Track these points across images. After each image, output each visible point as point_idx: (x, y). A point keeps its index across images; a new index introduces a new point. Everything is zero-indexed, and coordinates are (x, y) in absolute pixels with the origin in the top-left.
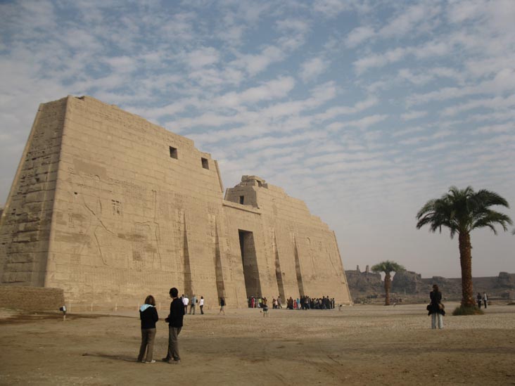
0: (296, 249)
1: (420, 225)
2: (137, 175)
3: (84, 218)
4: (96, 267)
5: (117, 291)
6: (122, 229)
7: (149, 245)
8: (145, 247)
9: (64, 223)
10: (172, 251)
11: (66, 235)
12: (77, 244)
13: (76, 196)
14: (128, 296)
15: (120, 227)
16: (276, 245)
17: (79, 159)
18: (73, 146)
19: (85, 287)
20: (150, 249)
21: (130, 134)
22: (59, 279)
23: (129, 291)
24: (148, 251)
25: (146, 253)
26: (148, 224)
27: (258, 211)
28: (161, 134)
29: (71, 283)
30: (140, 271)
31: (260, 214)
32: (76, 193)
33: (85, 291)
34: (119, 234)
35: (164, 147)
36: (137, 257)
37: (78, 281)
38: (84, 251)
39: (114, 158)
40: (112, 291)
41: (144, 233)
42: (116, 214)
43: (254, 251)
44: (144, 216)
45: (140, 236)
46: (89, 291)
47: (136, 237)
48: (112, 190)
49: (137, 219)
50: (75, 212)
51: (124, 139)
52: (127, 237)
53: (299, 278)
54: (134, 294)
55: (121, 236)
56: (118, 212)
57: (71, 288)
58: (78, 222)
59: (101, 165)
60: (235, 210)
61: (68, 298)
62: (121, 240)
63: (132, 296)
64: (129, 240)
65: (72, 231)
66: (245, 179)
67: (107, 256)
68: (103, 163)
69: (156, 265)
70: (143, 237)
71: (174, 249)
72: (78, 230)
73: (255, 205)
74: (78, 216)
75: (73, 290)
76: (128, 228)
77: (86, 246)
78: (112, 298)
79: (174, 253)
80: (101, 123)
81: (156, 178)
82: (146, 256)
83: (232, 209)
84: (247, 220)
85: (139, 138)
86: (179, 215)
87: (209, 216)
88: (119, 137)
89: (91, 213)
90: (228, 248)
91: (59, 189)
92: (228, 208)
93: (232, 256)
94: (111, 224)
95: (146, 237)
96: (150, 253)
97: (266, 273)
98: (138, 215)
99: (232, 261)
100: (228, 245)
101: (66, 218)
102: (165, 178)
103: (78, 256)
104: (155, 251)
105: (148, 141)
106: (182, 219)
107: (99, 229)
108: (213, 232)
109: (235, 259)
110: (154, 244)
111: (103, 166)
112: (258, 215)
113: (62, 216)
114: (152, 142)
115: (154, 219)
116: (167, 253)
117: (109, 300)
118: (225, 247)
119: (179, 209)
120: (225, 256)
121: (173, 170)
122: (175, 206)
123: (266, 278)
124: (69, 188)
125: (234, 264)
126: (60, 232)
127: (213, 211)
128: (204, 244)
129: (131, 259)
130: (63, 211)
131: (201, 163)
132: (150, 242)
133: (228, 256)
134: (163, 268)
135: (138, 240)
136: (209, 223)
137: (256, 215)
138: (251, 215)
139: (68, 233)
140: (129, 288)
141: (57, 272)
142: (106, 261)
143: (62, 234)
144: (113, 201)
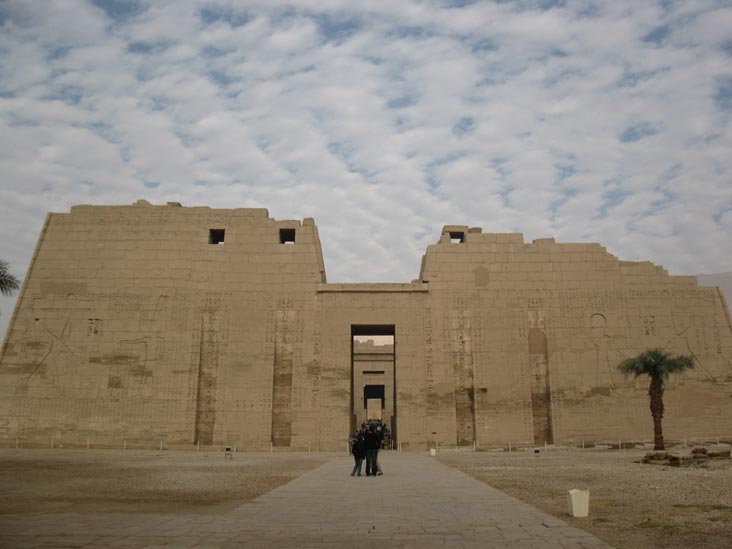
2: (137, 281)
3: (43, 346)
4: (48, 399)
5: (73, 425)
6: (97, 352)
7: (140, 367)
8: (132, 371)
9: (15, 354)
10: (182, 372)
11: (15, 366)
12: (27, 375)
13: (37, 322)
14: (89, 432)
15: (96, 349)
17: (49, 280)
18: (43, 268)
19: (27, 421)
20: (143, 373)
21: (136, 232)
23: (92, 426)
24: (136, 375)
25: (132, 379)
26: (145, 340)
27: (424, 287)
29: (11, 418)
30: (117, 400)
31: (426, 292)
32: (37, 320)
33: (26, 426)
34: (91, 358)
36: (115, 383)
37: (19, 416)
38: (35, 381)
39: (103, 268)
40: (67, 426)
41: (134, 353)
42: (92, 334)
44: (139, 331)
45: (127, 357)
46: (31, 426)
47: (119, 359)
48: (91, 307)
49: (124, 337)
50: (32, 340)
51: (125, 240)
52: (103, 361)
54: (99, 429)
55: (94, 360)
56: (96, 332)
57: (8, 424)
58: (34, 351)
59: (80, 281)
62: (92, 365)
63: (96, 432)
64: (107, 363)
65: (23, 361)
67: (67, 386)
68: (84, 277)
69: (147, 392)
70: (131, 358)
71: (187, 368)
72: (30, 359)
74: (35, 345)
75: (10, 426)
76: (108, 349)
77: (39, 376)
78: (63, 433)
79: (187, 375)
80: (90, 231)
81: (171, 279)
82: (131, 381)
83: (340, 294)
84: (382, 307)
85: (152, 233)
86: (211, 321)
87: (280, 314)
88: (117, 241)
89: (55, 339)
90: (315, 357)
91: (14, 319)
92: (330, 294)
93: (325, 370)
94: (82, 348)
95: (137, 358)
96: (139, 378)
97: (422, 391)
98: (128, 332)
99: (323, 378)
100: (317, 352)
101: (17, 349)
102: (190, 275)
103: (26, 388)
104: (150, 374)
105: (168, 232)
106: (216, 326)
107: (62, 355)
108: (288, 336)
109: (330, 374)
110: (150, 365)
111: (84, 281)
112: (420, 294)
113: (13, 346)
114: (175, 233)
115: (157, 332)
116: (173, 375)
117: (59, 436)
118: (309, 357)
119: (212, 312)
120: (306, 370)
121: (210, 261)
122: (204, 310)
123: (418, 401)
124: (29, 315)
125: (327, 382)
126: (7, 364)
127: (290, 304)
128: (254, 356)
129: (104, 386)
130: (17, 341)
131: (277, 238)
132: (142, 364)
133: (313, 370)
134: (161, 395)
135: (122, 362)
136: (280, 324)
137: (413, 294)
138: (398, 297)
139: (17, 365)
140: (92, 422)
142: (64, 392)
143: (10, 366)
144: (90, 320)
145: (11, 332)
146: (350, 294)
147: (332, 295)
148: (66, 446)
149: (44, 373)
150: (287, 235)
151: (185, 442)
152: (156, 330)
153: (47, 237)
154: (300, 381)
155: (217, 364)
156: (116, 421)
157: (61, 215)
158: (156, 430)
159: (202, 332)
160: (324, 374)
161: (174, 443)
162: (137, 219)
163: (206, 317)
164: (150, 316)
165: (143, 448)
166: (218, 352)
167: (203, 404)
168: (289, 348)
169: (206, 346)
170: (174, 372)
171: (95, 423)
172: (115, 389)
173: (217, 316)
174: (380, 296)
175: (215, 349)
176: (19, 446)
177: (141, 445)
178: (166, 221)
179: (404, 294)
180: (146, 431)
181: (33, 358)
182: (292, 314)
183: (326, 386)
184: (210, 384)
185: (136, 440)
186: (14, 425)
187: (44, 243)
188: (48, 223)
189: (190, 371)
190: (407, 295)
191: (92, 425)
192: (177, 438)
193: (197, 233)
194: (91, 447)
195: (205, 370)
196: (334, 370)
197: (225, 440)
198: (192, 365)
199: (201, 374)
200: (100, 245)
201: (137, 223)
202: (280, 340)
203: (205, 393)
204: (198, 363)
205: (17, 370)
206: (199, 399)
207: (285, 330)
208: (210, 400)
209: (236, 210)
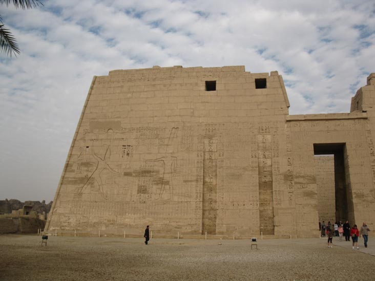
2: (155, 119)
3: (92, 165)
4: (96, 202)
5: (113, 220)
6: (130, 168)
7: (160, 178)
8: (153, 181)
9: (73, 171)
10: (191, 181)
11: (73, 179)
12: (82, 185)
13: (87, 149)
14: (125, 226)
15: (128, 167)
17: (96, 120)
18: (91, 113)
19: (82, 217)
20: (162, 182)
21: (154, 85)
22: (60, 212)
23: (127, 221)
24: (157, 184)
25: (155, 187)
26: (163, 159)
27: (364, 115)
28: (194, 74)
29: (70, 215)
30: (145, 202)
32: (87, 147)
33: (81, 221)
34: (125, 173)
36: (142, 190)
37: (77, 214)
38: (87, 189)
39: (132, 110)
40: (109, 221)
41: (156, 168)
42: (125, 156)
44: (159, 153)
45: (149, 172)
46: (85, 221)
47: (145, 173)
48: (124, 137)
49: (149, 157)
50: (85, 161)
51: (146, 91)
52: (134, 174)
54: (132, 223)
55: (127, 174)
56: (128, 154)
58: (86, 168)
59: (116, 120)
60: (307, 123)
61: (65, 226)
62: (126, 177)
63: (130, 225)
64: (136, 176)
65: (79, 176)
67: (109, 192)
68: (120, 117)
69: (165, 196)
70: (153, 172)
71: (194, 178)
72: (84, 174)
74: (87, 164)
75: (71, 221)
76: (137, 166)
77: (89, 186)
78: (107, 226)
79: (194, 183)
80: (122, 87)
81: (180, 116)
82: (154, 188)
83: (303, 122)
84: (335, 130)
85: (165, 86)
86: (210, 144)
87: (260, 138)
88: (141, 92)
89: (99, 160)
90: (289, 168)
91: (73, 147)
92: (296, 122)
93: (297, 177)
94: (118, 166)
95: (158, 172)
96: (160, 186)
97: (371, 191)
98: (150, 153)
99: (296, 183)
100: (290, 165)
101: (75, 167)
102: (193, 113)
103: (80, 194)
104: (167, 183)
105: (176, 85)
106: (214, 148)
107: (105, 171)
108: (267, 153)
109: (301, 180)
110: (167, 177)
111: (119, 119)
112: (362, 120)
113: (72, 166)
114: (181, 85)
115: (172, 153)
116: (184, 183)
117: (104, 228)
118: (284, 168)
119: (210, 138)
120: (282, 177)
121: (208, 102)
122: (205, 137)
123: (370, 199)
124: (82, 144)
125: (299, 186)
126: (68, 178)
127: (267, 131)
128: (243, 168)
129: (135, 192)
130: (74, 162)
131: (254, 85)
132: (161, 176)
133: (288, 177)
134: (176, 199)
135: (147, 175)
136: (261, 145)
137: (356, 121)
138: (346, 122)
139: (75, 178)
140: (127, 218)
141: (60, 207)
142: (106, 197)
143: (70, 179)
144: (123, 146)
145: (70, 156)
146: (310, 122)
147: (298, 123)
148: (109, 236)
149: (92, 184)
150: (261, 83)
151: (195, 232)
152: (171, 151)
153: (93, 92)
154: (279, 185)
155: (216, 175)
156: (144, 217)
157: (103, 77)
158: (174, 224)
159: (204, 152)
160: (296, 180)
161: (187, 233)
162: (154, 77)
163: (206, 141)
164: (166, 142)
165: (164, 237)
166: (216, 166)
167: (207, 204)
168: (269, 162)
169: (207, 162)
170: (185, 181)
171: (129, 219)
172: (142, 195)
173: (214, 140)
174: (333, 122)
175: (214, 164)
176: (77, 235)
177: (164, 235)
178: (174, 77)
179: (350, 121)
180: (166, 224)
181: (85, 173)
182: (269, 137)
183: (298, 188)
184: (212, 189)
185: (159, 231)
186: (73, 221)
187: (91, 95)
188: (94, 83)
189: (197, 181)
190: (352, 122)
192: (189, 230)
193: (197, 84)
194: (127, 236)
195: (207, 179)
196: (303, 177)
197: (225, 230)
198: (198, 175)
199: (204, 183)
200: (129, 95)
201: (154, 80)
202: (261, 156)
203: (207, 196)
204: (202, 175)
205: (75, 182)
206: (204, 201)
207: (265, 149)
208: (211, 201)
209: (223, 68)
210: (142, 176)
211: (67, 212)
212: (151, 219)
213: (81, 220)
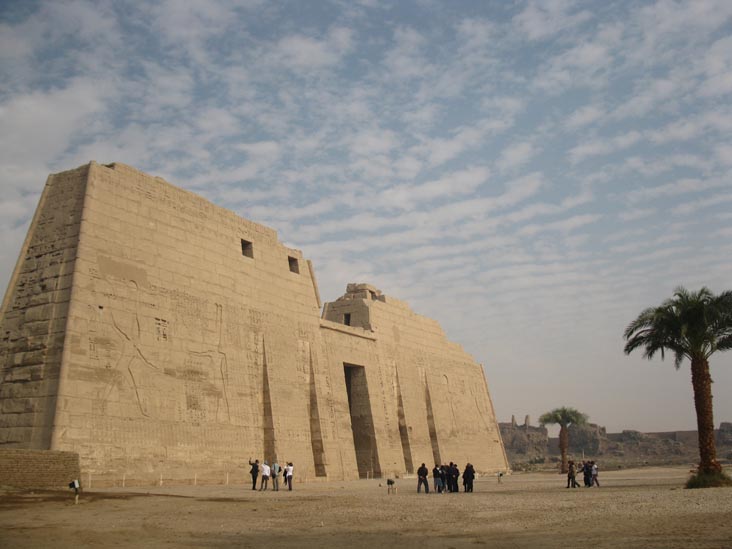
0: (427, 392)
1: (629, 348)
2: (192, 281)
3: (112, 345)
4: (130, 419)
5: (162, 455)
6: (170, 362)
7: (212, 386)
8: (204, 389)
9: (82, 353)
10: (245, 395)
11: (85, 370)
12: (102, 385)
13: (101, 311)
14: (179, 464)
15: (168, 359)
16: (398, 386)
17: (107, 256)
18: (96, 237)
19: (114, 449)
20: (213, 392)
21: (183, 220)
22: (73, 437)
23: (180, 456)
24: (209, 395)
25: (207, 398)
26: (210, 354)
27: (372, 336)
28: (228, 221)
29: (93, 445)
30: (198, 425)
31: (374, 340)
32: (101, 307)
33: (114, 456)
34: (166, 369)
35: (233, 240)
36: (193, 404)
37: (102, 441)
38: (112, 394)
39: (159, 255)
40: (156, 456)
41: (204, 368)
42: (162, 339)
43: (366, 395)
44: (203, 342)
45: (197, 373)
46: (119, 456)
47: (192, 374)
48: (156, 303)
49: (192, 347)
50: (100, 335)
51: (174, 227)
52: (178, 374)
53: (433, 435)
54: (188, 460)
55: (168, 372)
56: (165, 336)
57: (92, 452)
58: (104, 351)
59: (140, 266)
60: (338, 333)
61: (88, 466)
62: (168, 377)
63: (186, 463)
64: (181, 378)
65: (94, 364)
66: (352, 289)
67: (148, 403)
68: (142, 262)
69: (222, 417)
70: (202, 374)
71: (248, 391)
72: (103, 363)
73: (367, 326)
74: (105, 342)
75: (94, 455)
76: (180, 360)
77: (115, 387)
78: (155, 466)
79: (249, 398)
80: (139, 203)
81: (220, 286)
83: (334, 331)
84: (356, 349)
85: (196, 226)
88: (167, 225)
89: (125, 339)
90: (328, 390)
91: (76, 301)
92: (328, 330)
93: (335, 403)
94: (154, 354)
95: (207, 374)
96: (212, 399)
97: (385, 427)
98: (194, 341)
99: (335, 410)
100: (329, 386)
101: (85, 345)
102: (234, 286)
103: (104, 402)
104: (220, 394)
105: (210, 231)
106: (261, 347)
107: (136, 362)
108: (306, 366)
109: (339, 407)
110: (218, 385)
111: (143, 266)
112: (372, 342)
113: (78, 341)
114: (215, 233)
115: (218, 346)
116: (239, 398)
118: (325, 390)
120: (324, 401)
121: (247, 274)
122: (250, 329)
124: (92, 299)
125: (338, 414)
126: (75, 365)
127: (306, 335)
128: (292, 384)
129: (184, 406)
130: (83, 334)
131: (288, 264)
132: (212, 382)
133: (329, 402)
134: (233, 421)
135: (194, 377)
138: (362, 342)
139: (88, 368)
140: (180, 451)
141: (71, 427)
142: (146, 410)
143: (80, 369)
144: (157, 319)
147: (329, 332)
149: (120, 383)
152: (217, 343)
154: (323, 412)
160: (336, 407)
163: (253, 336)
164: (210, 325)
168: (308, 378)
170: (240, 395)
171: (182, 452)
172: (194, 411)
182: (308, 344)
183: (338, 418)
189: (252, 395)
191: (180, 454)
196: (341, 403)
200: (152, 224)
201: (182, 210)
205: (89, 376)
210: (189, 379)
211: (85, 437)
212: (210, 454)
213: (113, 454)
